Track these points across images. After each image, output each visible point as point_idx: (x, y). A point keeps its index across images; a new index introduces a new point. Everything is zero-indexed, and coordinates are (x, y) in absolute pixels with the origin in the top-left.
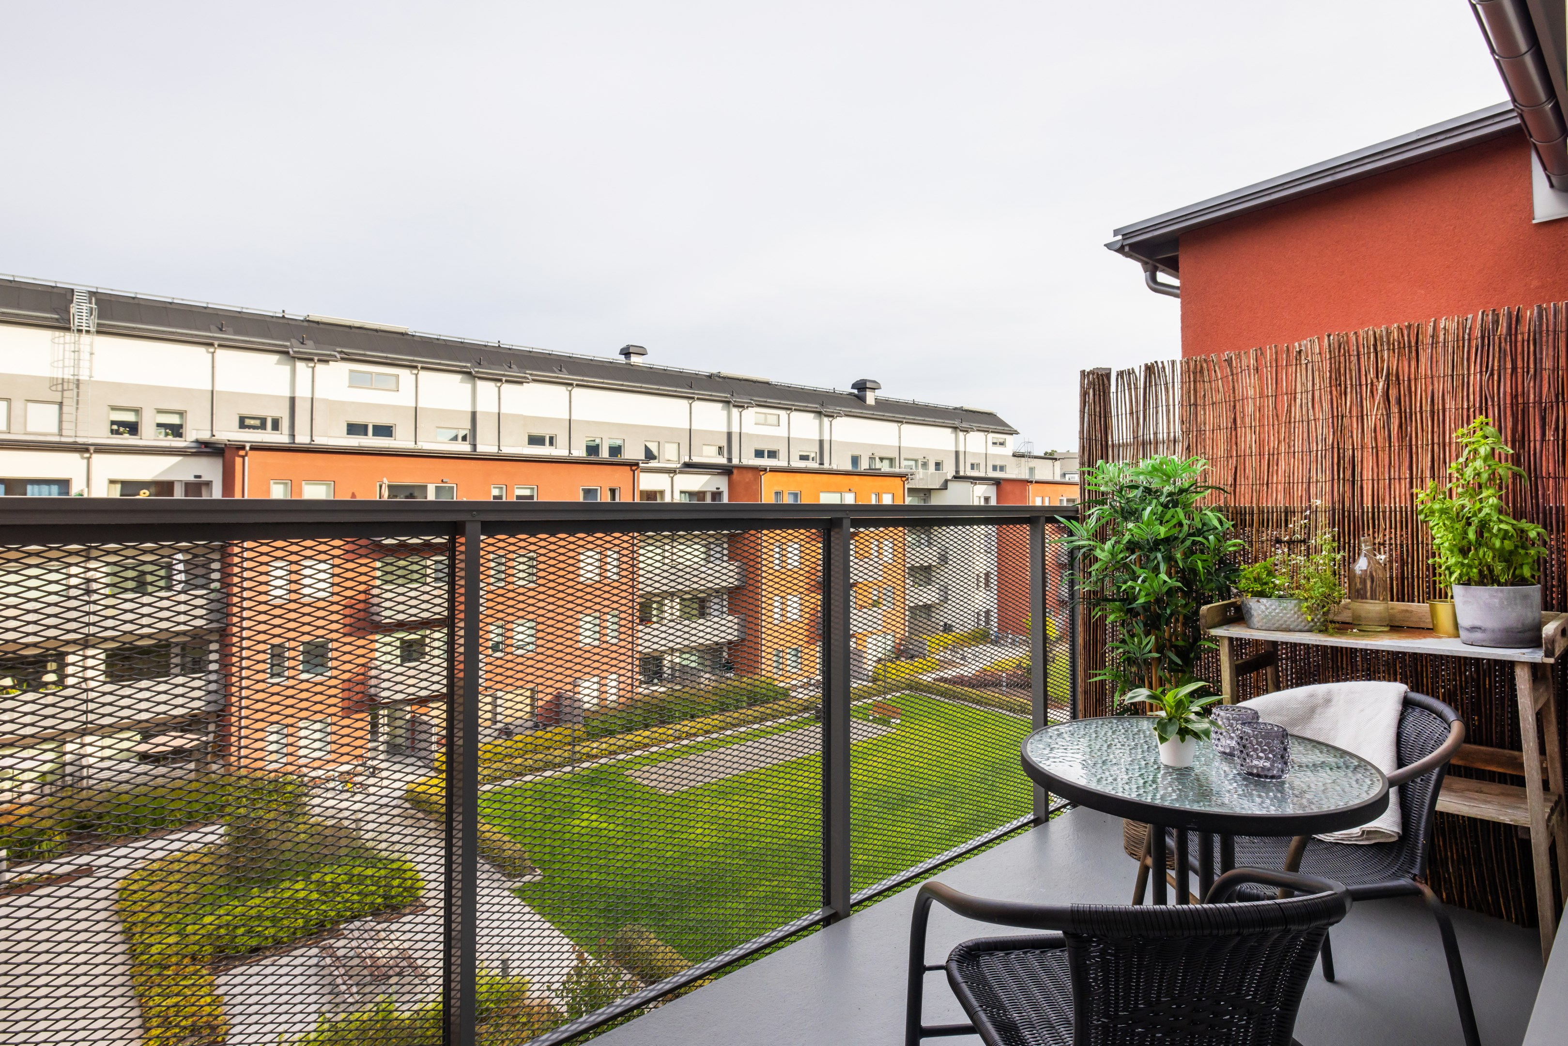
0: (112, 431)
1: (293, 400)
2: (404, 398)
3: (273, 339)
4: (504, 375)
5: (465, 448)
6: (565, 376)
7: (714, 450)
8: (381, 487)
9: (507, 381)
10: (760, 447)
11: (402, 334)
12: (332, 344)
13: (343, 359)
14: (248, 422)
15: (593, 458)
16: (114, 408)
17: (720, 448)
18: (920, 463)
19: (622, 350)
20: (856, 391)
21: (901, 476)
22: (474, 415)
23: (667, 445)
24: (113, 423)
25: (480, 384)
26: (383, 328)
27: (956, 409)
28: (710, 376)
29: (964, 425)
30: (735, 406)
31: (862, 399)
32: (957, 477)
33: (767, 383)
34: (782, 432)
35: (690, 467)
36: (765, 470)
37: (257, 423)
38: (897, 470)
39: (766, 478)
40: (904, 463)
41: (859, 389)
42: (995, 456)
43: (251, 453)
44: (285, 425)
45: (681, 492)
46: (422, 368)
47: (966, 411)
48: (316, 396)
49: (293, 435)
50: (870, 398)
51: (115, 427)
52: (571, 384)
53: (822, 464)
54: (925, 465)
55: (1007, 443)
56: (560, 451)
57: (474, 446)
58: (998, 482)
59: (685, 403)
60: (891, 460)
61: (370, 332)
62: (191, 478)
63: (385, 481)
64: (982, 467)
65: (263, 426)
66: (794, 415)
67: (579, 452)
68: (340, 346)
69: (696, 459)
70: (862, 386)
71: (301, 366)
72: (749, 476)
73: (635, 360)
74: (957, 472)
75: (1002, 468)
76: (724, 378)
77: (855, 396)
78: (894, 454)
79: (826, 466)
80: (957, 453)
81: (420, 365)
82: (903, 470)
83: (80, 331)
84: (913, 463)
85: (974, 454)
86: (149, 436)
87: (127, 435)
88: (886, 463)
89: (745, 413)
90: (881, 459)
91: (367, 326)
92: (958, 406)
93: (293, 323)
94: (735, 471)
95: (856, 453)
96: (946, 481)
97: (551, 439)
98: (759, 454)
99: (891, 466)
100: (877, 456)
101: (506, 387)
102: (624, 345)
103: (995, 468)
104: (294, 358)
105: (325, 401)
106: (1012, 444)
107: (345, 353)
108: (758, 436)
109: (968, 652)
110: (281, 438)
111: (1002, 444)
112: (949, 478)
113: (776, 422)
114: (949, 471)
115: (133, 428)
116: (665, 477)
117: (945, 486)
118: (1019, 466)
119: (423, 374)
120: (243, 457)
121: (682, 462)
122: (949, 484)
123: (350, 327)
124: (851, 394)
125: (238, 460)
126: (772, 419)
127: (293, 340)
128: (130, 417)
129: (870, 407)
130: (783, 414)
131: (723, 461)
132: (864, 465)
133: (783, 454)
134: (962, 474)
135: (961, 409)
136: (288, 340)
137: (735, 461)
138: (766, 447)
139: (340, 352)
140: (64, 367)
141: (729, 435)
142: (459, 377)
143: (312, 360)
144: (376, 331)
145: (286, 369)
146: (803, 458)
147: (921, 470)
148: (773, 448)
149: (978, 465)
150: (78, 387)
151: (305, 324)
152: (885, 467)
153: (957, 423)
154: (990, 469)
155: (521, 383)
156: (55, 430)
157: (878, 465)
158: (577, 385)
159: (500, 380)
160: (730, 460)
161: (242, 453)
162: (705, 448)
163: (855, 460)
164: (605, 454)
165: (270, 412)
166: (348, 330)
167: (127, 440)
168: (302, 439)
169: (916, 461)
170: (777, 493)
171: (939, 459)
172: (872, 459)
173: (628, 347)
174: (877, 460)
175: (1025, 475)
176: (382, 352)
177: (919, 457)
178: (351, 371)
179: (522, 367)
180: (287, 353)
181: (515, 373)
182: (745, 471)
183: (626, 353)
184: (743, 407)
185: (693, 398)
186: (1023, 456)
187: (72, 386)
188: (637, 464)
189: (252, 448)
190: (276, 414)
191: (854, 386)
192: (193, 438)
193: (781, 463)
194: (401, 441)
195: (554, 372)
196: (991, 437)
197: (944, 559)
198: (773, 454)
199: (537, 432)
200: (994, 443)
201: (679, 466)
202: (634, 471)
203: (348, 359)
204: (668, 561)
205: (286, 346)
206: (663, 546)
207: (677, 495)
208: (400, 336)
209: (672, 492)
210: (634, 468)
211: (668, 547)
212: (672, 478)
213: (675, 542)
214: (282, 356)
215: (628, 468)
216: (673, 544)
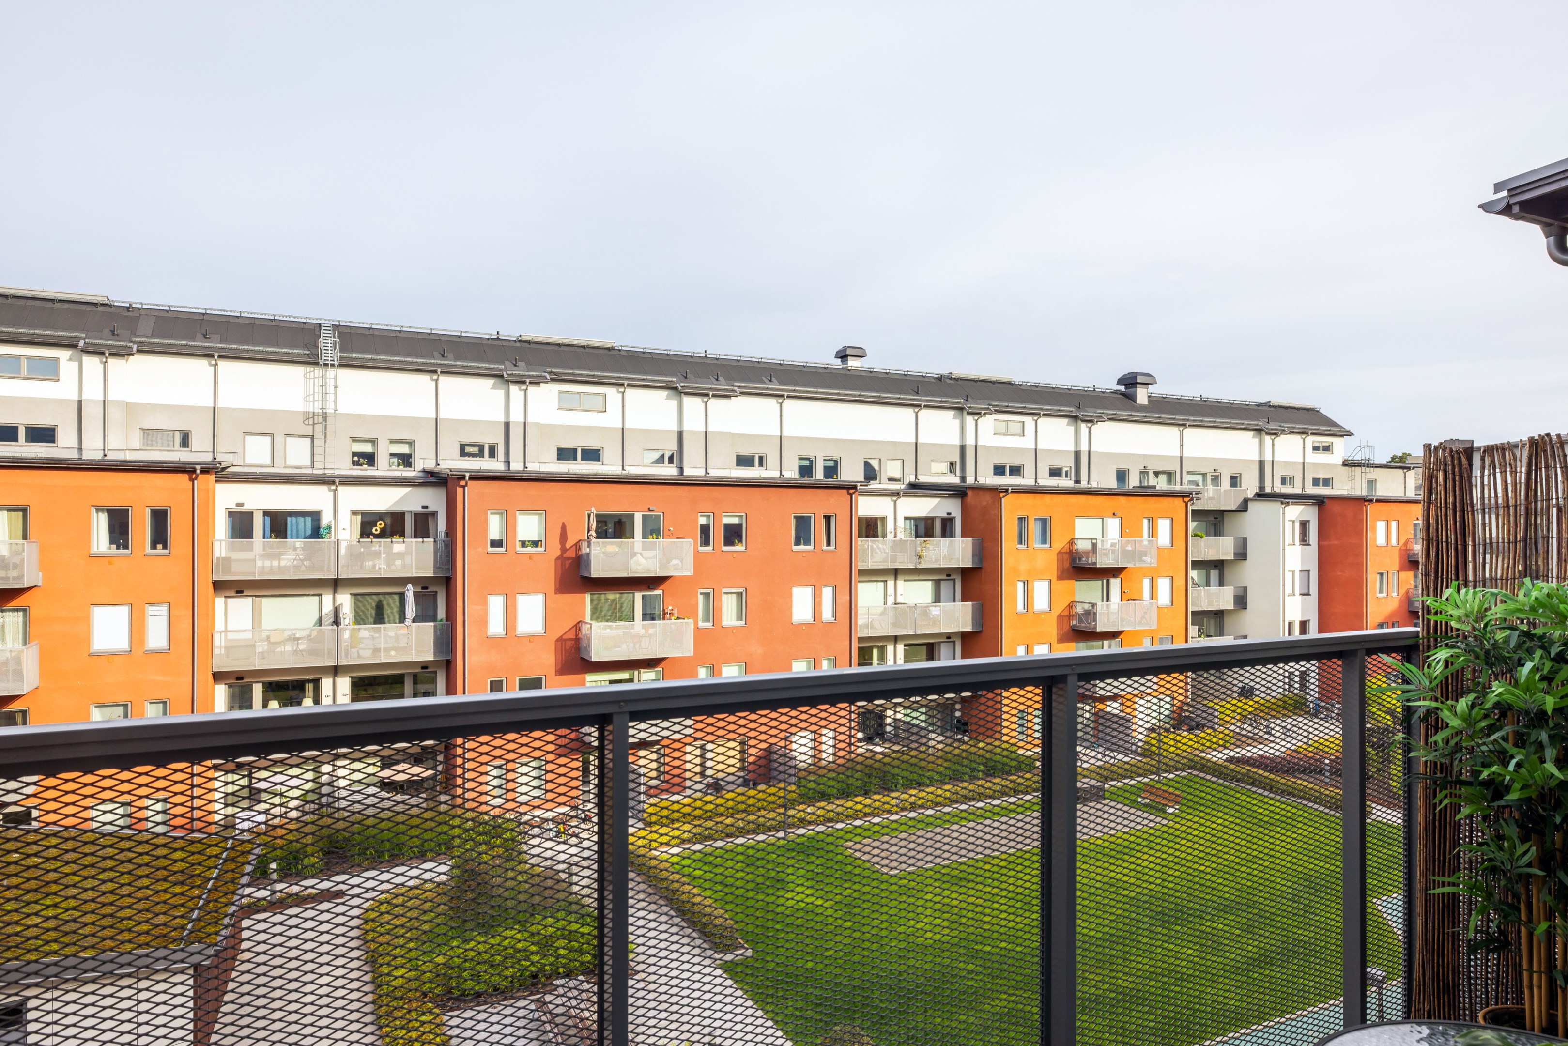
0: (354, 463)
1: (507, 425)
2: (611, 419)
3: (489, 362)
4: (711, 389)
5: (670, 471)
6: (775, 386)
7: (944, 467)
8: (589, 516)
9: (714, 396)
10: (1001, 462)
11: (609, 349)
12: (543, 363)
13: (553, 380)
14: (469, 449)
15: (806, 480)
16: (355, 440)
17: (952, 464)
18: (1209, 478)
19: (838, 352)
20: (1122, 388)
21: (1183, 495)
22: (680, 434)
23: (889, 462)
24: (354, 454)
25: (687, 400)
26: (590, 344)
27: (1260, 405)
28: (940, 379)
29: (1272, 426)
30: (969, 413)
31: (1131, 398)
32: (1261, 496)
33: (1010, 383)
34: (1027, 442)
35: (916, 488)
36: (1006, 491)
37: (475, 450)
38: (1178, 487)
39: (1007, 502)
40: (1187, 478)
41: (1127, 385)
42: (1316, 465)
43: (470, 483)
44: (501, 451)
45: (906, 518)
46: (629, 385)
47: (1275, 407)
48: (529, 420)
49: (508, 463)
50: (1142, 396)
51: (356, 458)
52: (782, 396)
53: (1078, 481)
54: (1216, 480)
55: (1335, 448)
56: (770, 473)
57: (681, 469)
58: (1320, 502)
59: (909, 412)
60: (1170, 475)
61: (578, 349)
62: (419, 509)
63: (593, 510)
64: (1298, 481)
65: (481, 454)
66: (1042, 421)
67: (791, 473)
68: (551, 366)
69: (923, 479)
70: (1130, 382)
71: (514, 389)
72: (987, 498)
73: (852, 363)
74: (1262, 488)
75: (1327, 482)
76: (957, 379)
77: (1122, 394)
78: (1174, 467)
79: (1084, 484)
80: (1261, 464)
81: (626, 383)
82: (1186, 488)
83: (326, 365)
84: (1200, 477)
85: (1286, 464)
86: (384, 467)
87: (365, 466)
88: (1163, 478)
89: (982, 421)
90: (1157, 474)
91: (575, 343)
92: (1263, 401)
93: (507, 344)
94: (970, 493)
95: (1123, 466)
96: (1246, 501)
97: (761, 459)
98: (999, 470)
99: (1170, 481)
100: (1152, 467)
101: (714, 403)
102: (840, 347)
103: (1316, 482)
104: (508, 381)
105: (537, 425)
106: (1341, 448)
107: (555, 374)
108: (997, 448)
109: (1277, 726)
110: (496, 465)
111: (1327, 449)
112: (1250, 496)
113: (1019, 431)
114: (1250, 487)
115: (370, 459)
116: (887, 501)
117: (1244, 507)
118: (1352, 478)
119: (630, 392)
120: (464, 487)
121: (907, 482)
122: (1251, 505)
123: (559, 345)
124: (1115, 392)
125: (459, 490)
126: (1016, 428)
127: (507, 363)
128: (367, 448)
129: (1142, 408)
130: (1029, 421)
131: (955, 480)
132: (1133, 481)
133: (1029, 470)
134: (1268, 490)
135: (1268, 405)
136: (502, 363)
137: (970, 480)
138: (1008, 461)
139: (550, 373)
140: (314, 401)
141: (963, 448)
142: (664, 393)
143: (524, 382)
144: (584, 347)
145: (501, 393)
146: (1055, 473)
147: (1210, 487)
148: (1016, 462)
149: (1292, 478)
150: (325, 421)
151: (518, 344)
152: (1162, 484)
153: (1261, 424)
154: (1309, 482)
155: (729, 397)
156: (308, 463)
157: (1152, 481)
158: (789, 397)
159: (707, 395)
160: (963, 479)
161: (462, 483)
162: (933, 464)
163: (1122, 475)
164: (819, 475)
165: (487, 439)
166: (557, 348)
167: (365, 471)
168: (516, 466)
169: (1204, 475)
170: (1021, 520)
171: (1236, 471)
172: (1144, 473)
173: (845, 349)
174: (1151, 474)
175: (1360, 490)
176: (590, 370)
177: (1209, 469)
178: (560, 392)
179: (730, 379)
180: (502, 376)
181: (722, 385)
182: (981, 493)
183: (843, 356)
184: (979, 414)
185: (919, 406)
186: (1358, 465)
187: (321, 420)
188: (855, 487)
189: (471, 478)
190: (493, 441)
191: (1120, 382)
192: (421, 468)
193: (1026, 480)
194: (609, 467)
195: (764, 383)
196: (1311, 440)
197: (1241, 601)
198: (1016, 470)
199: (746, 451)
200: (1316, 449)
201: (903, 487)
202: (851, 495)
203: (557, 379)
204: (891, 600)
205: (500, 370)
206: (885, 581)
207: (901, 522)
208: (607, 352)
209: (895, 518)
210: (851, 491)
211: (890, 583)
212: (895, 502)
213: (899, 577)
214: (498, 380)
215: (845, 491)
216: (896, 579)
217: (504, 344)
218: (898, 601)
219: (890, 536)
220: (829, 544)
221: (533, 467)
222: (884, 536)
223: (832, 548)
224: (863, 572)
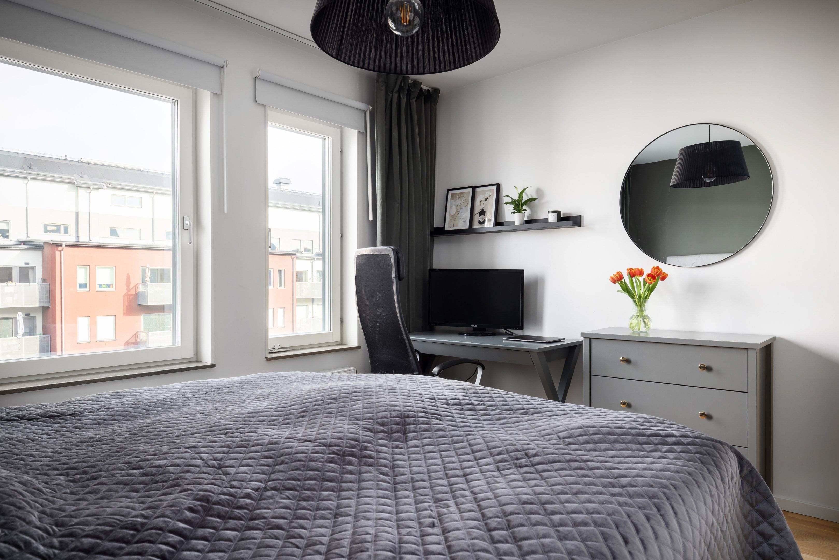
1: (77, 214)
2: (145, 213)
3: (63, 174)
8: (144, 270)
11: (141, 171)
12: (100, 177)
13: (108, 187)
14: (49, 228)
19: (276, 181)
23: (306, 242)
37: (55, 228)
43: (65, 249)
44: (72, 230)
46: (157, 193)
48: (92, 211)
49: (78, 236)
62: (23, 265)
63: (148, 266)
65: (58, 231)
68: (105, 179)
71: (81, 191)
73: (284, 187)
81: (155, 191)
91: (120, 165)
93: (73, 163)
102: (277, 178)
104: (77, 186)
105: (98, 214)
107: (109, 184)
110: (71, 238)
116: (308, 262)
120: (61, 251)
125: (58, 253)
127: (76, 175)
136: (72, 175)
139: (106, 183)
143: (88, 188)
144: (126, 169)
145: (72, 194)
151: (80, 164)
161: (59, 248)
165: (62, 222)
168: (84, 239)
173: (280, 179)
176: (132, 183)
178: (113, 195)
183: (279, 183)
189: (67, 246)
190: (67, 223)
192: (16, 239)
201: (313, 255)
202: (293, 259)
203: (111, 187)
204: (310, 315)
205: (72, 179)
206: (307, 305)
207: (315, 273)
208: (140, 172)
209: (312, 272)
210: (293, 257)
211: (310, 307)
212: (312, 263)
213: (314, 303)
214: (71, 185)
215: (290, 257)
216: (313, 304)
217: (71, 163)
218: (314, 316)
219: (310, 281)
220: (280, 285)
221: (95, 240)
222: (307, 281)
223: (283, 287)
224: (299, 300)
